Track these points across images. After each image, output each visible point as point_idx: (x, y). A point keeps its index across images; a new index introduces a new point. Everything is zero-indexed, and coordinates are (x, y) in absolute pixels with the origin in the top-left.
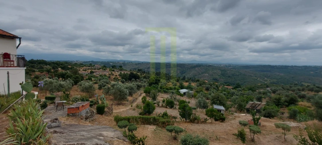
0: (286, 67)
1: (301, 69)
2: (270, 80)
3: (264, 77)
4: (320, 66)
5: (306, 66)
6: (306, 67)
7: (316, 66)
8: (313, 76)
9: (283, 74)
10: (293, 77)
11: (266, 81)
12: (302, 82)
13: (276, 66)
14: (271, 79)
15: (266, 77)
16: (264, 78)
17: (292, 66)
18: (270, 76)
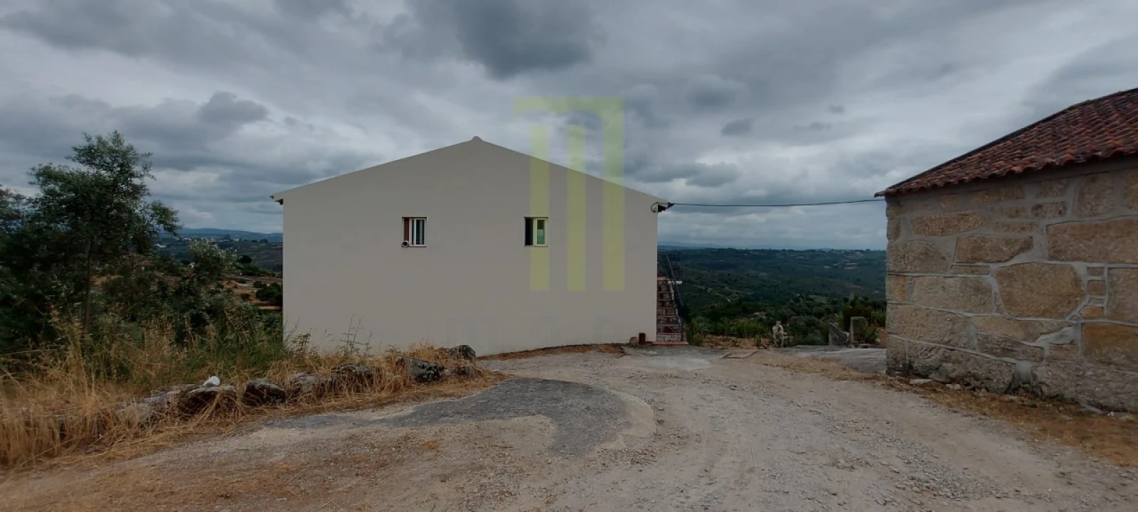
0: (770, 254)
1: (802, 257)
2: (739, 291)
3: (724, 285)
4: (840, 251)
5: (814, 251)
6: (813, 254)
7: (832, 250)
8: (831, 277)
9: (765, 274)
10: (789, 282)
11: (729, 294)
12: (809, 293)
13: (747, 251)
14: (738, 288)
15: (726, 282)
16: (723, 287)
17: (784, 250)
18: (735, 280)
